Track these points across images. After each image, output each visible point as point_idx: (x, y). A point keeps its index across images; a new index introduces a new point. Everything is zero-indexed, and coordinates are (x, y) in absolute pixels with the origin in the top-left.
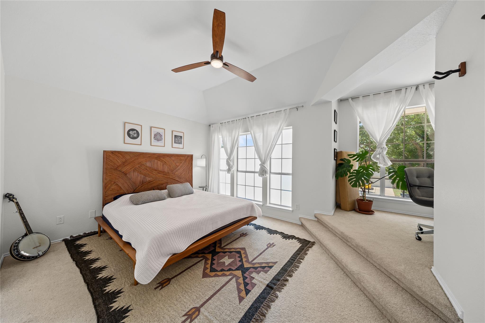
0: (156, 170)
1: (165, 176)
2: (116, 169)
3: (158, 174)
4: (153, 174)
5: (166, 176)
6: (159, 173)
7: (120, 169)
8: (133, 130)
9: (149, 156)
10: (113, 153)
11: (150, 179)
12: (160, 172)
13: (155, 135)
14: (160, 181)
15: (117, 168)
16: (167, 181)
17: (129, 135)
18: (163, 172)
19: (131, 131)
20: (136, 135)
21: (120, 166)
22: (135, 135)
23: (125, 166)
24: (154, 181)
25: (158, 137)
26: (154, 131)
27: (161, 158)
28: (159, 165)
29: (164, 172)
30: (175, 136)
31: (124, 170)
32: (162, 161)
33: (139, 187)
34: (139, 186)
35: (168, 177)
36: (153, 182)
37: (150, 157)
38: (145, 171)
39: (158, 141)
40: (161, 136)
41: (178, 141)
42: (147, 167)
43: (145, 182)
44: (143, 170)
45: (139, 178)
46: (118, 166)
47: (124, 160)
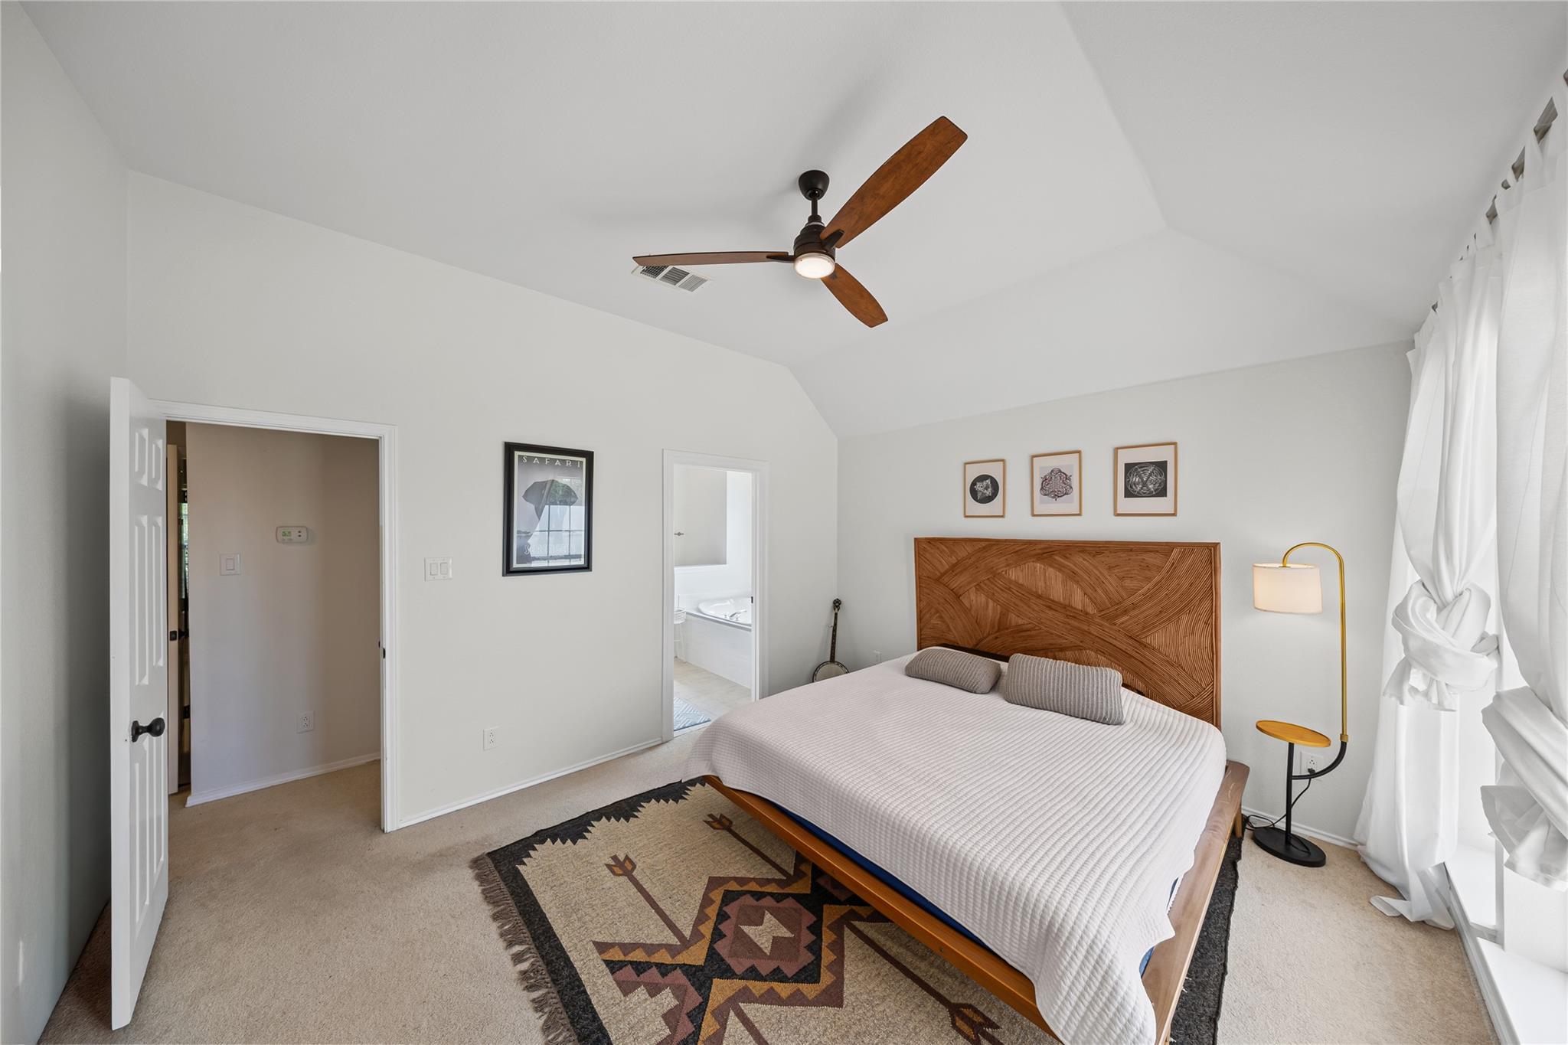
0: (1039, 597)
1: (1072, 622)
2: (938, 580)
3: (1047, 612)
4: (1029, 607)
5: (1076, 624)
6: (1050, 608)
7: (946, 579)
8: (982, 478)
9: (1017, 549)
10: (931, 541)
11: (1020, 622)
12: (1052, 605)
13: (1045, 479)
14: (1052, 634)
15: (940, 577)
16: (1081, 644)
17: (974, 493)
18: (1066, 608)
19: (979, 482)
20: (990, 490)
21: (945, 573)
22: (989, 492)
23: (956, 575)
24: (1033, 633)
25: (1057, 484)
26: (1045, 465)
27: (1056, 558)
28: (1052, 582)
29: (1069, 606)
30: (1129, 467)
31: (956, 583)
32: (1060, 568)
33: (990, 638)
34: (989, 634)
35: (1086, 628)
36: (1029, 633)
37: (1019, 553)
38: (1005, 595)
39: (1056, 497)
40: (1068, 478)
41: (1144, 484)
42: (1010, 581)
43: (1007, 629)
44: (1002, 590)
45: (990, 611)
46: (943, 575)
47: (953, 560)
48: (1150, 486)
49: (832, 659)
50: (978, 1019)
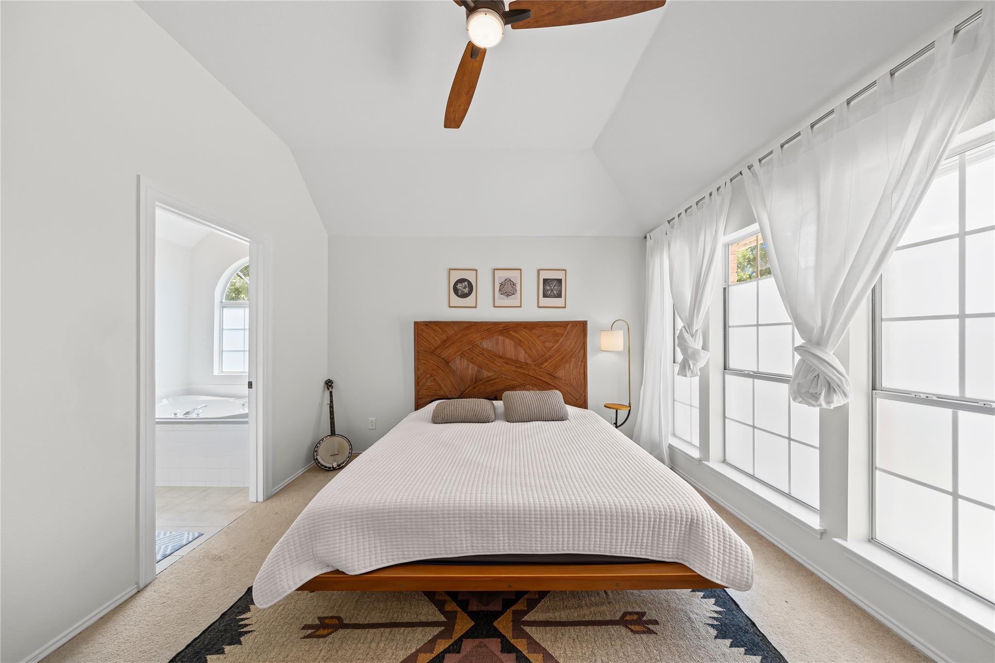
0: (501, 357)
1: (519, 370)
2: (432, 352)
3: (506, 366)
4: (495, 364)
5: (522, 371)
6: (507, 363)
7: (439, 351)
8: (461, 281)
9: (488, 328)
10: (427, 324)
11: (489, 374)
12: (508, 361)
13: (501, 284)
14: (508, 379)
15: (434, 350)
16: (524, 382)
17: (456, 290)
18: (516, 362)
19: (459, 283)
20: (467, 289)
21: (438, 347)
22: (466, 291)
23: (446, 348)
24: (497, 380)
25: (508, 288)
26: (501, 276)
27: (511, 332)
28: (507, 346)
29: (518, 361)
30: (545, 281)
31: (446, 354)
32: (512, 338)
33: (470, 388)
34: (469, 386)
35: (527, 372)
36: (494, 381)
37: (489, 330)
38: (480, 359)
39: (508, 295)
40: (514, 284)
41: (552, 291)
42: (483, 349)
43: (481, 380)
44: (478, 356)
45: (470, 371)
46: (436, 348)
47: (444, 337)
48: (555, 292)
49: (333, 433)
50: (635, 617)
